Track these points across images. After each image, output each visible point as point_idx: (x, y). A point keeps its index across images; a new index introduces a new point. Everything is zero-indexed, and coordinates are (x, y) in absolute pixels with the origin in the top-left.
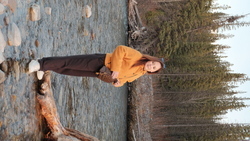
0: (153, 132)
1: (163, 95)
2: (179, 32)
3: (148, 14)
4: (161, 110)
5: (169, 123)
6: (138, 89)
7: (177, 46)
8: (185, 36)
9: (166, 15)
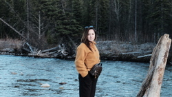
0: (140, 42)
1: (112, 33)
2: (64, 19)
3: (49, 42)
4: (123, 35)
5: (133, 30)
6: (106, 52)
7: (75, 21)
8: (67, 14)
9: (50, 28)
